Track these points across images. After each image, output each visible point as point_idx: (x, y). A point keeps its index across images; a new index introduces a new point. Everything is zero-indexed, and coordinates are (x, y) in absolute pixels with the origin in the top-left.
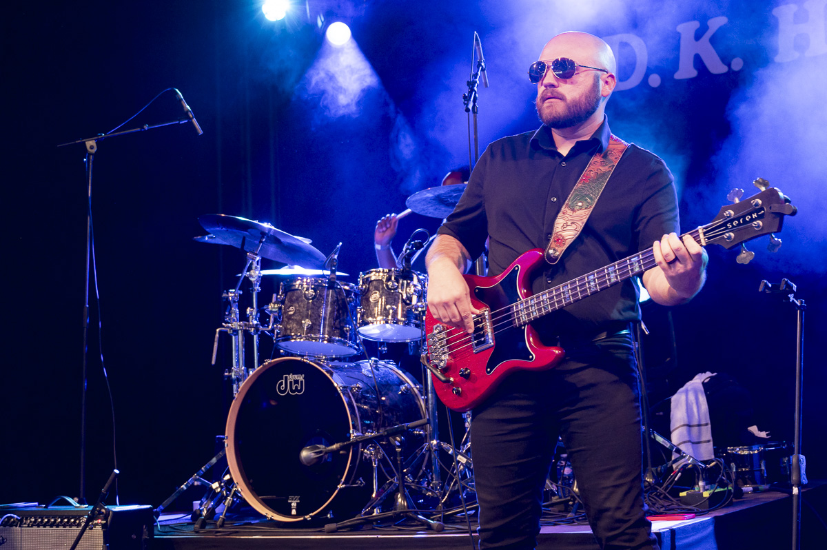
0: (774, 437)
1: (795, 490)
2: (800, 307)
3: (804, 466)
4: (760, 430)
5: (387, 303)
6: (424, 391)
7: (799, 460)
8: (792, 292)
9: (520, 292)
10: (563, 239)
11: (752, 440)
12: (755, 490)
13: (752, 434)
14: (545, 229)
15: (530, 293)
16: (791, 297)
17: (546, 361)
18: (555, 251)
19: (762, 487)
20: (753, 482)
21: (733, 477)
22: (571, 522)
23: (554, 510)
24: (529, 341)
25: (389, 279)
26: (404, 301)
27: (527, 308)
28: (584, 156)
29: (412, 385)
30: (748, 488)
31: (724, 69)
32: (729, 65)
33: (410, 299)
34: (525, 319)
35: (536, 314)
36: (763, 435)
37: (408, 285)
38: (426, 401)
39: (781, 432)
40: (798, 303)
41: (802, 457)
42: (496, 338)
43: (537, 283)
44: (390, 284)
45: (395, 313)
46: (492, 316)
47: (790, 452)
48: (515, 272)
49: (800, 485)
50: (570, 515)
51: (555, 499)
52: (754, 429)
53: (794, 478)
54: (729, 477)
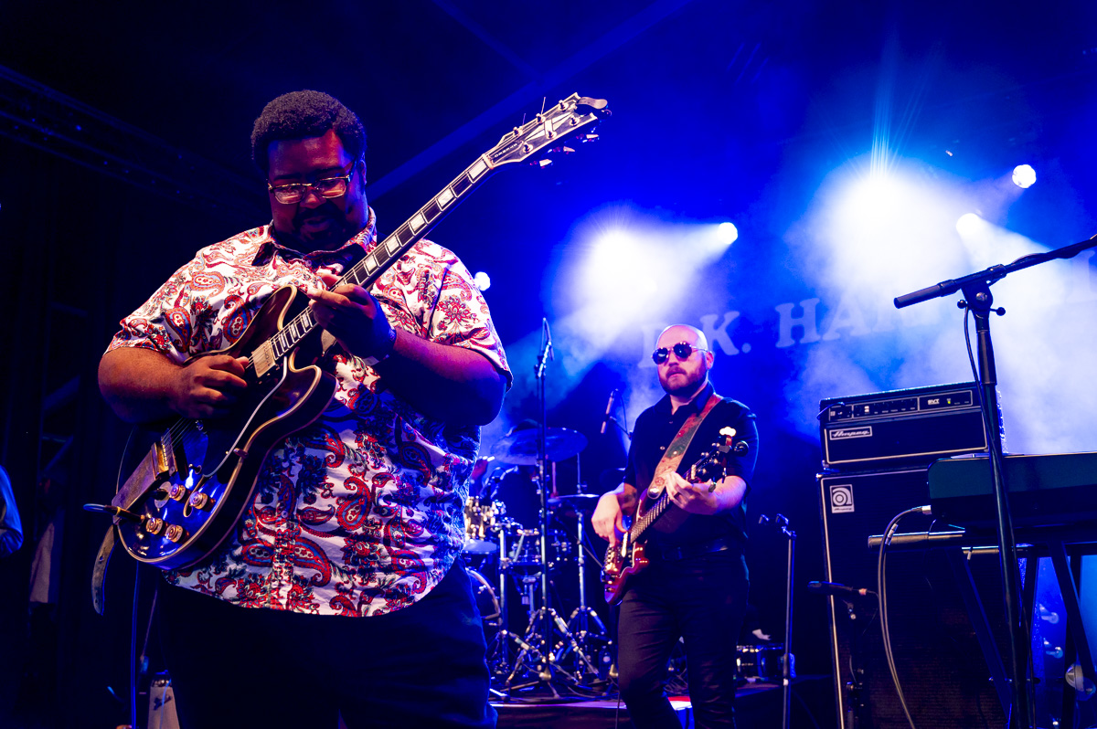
0: (773, 640)
1: (786, 682)
2: (791, 537)
3: (792, 663)
4: (763, 633)
5: (472, 523)
6: (497, 592)
7: (788, 659)
8: (784, 524)
11: (756, 642)
12: (758, 681)
13: (755, 636)
16: (784, 529)
19: (762, 679)
20: (756, 675)
22: (607, 699)
23: (596, 689)
25: (474, 505)
26: (485, 523)
29: (489, 587)
30: (752, 679)
31: (736, 352)
32: (740, 349)
33: (489, 520)
36: (765, 637)
37: (488, 510)
38: (499, 600)
39: (777, 636)
40: (790, 534)
41: (791, 655)
44: (475, 509)
45: (478, 530)
47: (783, 651)
49: (789, 678)
51: (597, 681)
52: (758, 633)
53: (785, 672)
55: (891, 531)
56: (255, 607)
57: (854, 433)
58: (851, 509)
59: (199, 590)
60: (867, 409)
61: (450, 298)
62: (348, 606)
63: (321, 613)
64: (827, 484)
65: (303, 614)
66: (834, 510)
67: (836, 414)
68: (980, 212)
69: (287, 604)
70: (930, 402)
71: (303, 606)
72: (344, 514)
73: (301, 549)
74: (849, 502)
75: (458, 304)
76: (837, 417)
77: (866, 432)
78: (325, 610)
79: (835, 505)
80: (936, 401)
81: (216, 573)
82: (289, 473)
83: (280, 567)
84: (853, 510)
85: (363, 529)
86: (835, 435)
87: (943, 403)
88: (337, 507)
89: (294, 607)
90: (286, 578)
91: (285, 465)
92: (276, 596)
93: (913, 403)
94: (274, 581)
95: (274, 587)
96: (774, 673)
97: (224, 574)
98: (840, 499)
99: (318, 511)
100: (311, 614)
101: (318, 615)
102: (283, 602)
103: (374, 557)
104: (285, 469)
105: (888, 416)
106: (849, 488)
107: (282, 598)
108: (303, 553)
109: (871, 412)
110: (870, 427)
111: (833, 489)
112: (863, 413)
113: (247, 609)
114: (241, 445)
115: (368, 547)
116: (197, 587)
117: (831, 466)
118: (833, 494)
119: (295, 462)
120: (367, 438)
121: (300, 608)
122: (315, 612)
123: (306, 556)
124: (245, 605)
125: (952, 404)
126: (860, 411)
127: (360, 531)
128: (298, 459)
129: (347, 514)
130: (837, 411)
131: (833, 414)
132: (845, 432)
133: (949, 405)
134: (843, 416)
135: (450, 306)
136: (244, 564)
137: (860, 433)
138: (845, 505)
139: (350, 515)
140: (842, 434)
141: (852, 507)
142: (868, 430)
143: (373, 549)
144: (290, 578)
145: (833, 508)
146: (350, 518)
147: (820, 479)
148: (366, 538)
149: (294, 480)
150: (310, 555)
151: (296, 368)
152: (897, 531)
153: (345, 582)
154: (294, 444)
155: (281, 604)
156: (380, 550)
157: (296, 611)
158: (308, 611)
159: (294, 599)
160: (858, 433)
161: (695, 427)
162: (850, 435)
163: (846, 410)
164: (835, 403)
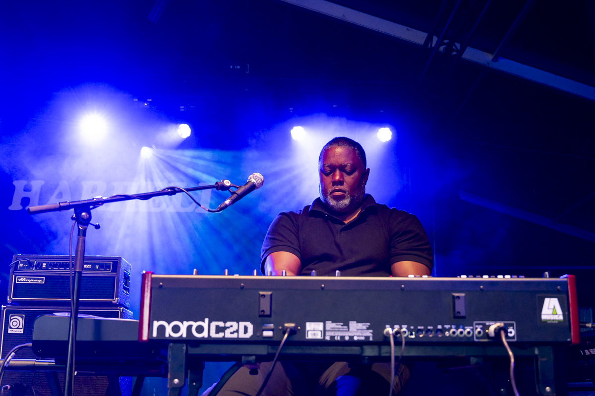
55: (10, 357)
57: (33, 280)
58: (21, 331)
60: (44, 265)
64: (8, 313)
66: (10, 331)
67: (23, 265)
70: (85, 266)
74: (21, 327)
76: (23, 267)
77: (41, 281)
79: (11, 328)
80: (89, 266)
84: (22, 332)
86: (20, 280)
87: (93, 268)
98: (15, 324)
105: (57, 272)
106: (22, 317)
109: (47, 268)
110: (44, 278)
111: (11, 316)
112: (41, 268)
117: (13, 301)
118: (11, 320)
125: (99, 269)
126: (39, 266)
130: (24, 263)
131: (21, 265)
132: (26, 279)
133: (97, 270)
134: (28, 268)
137: (36, 281)
138: (18, 328)
140: (24, 279)
141: (22, 330)
142: (42, 279)
145: (9, 330)
147: (4, 308)
160: (35, 281)
162: (30, 282)
163: (31, 265)
164: (24, 258)
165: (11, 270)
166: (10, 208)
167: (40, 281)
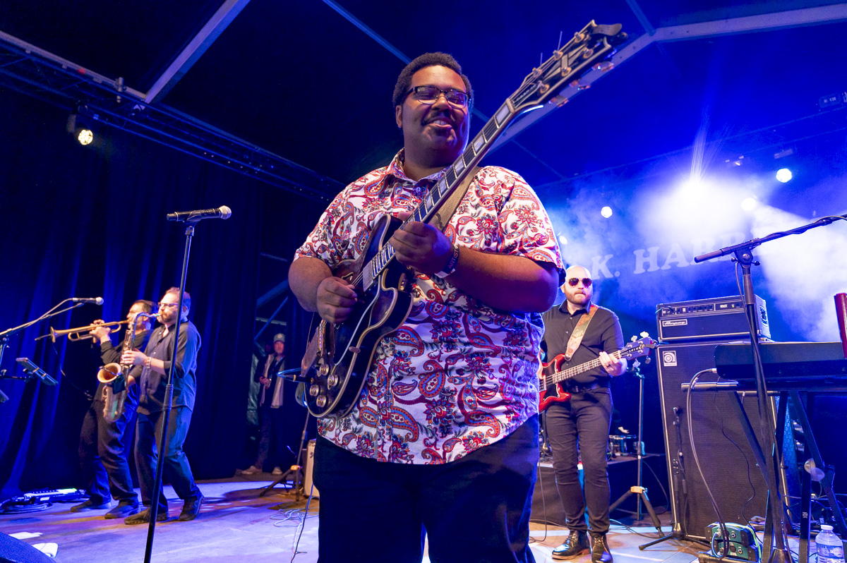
0: (631, 433)
1: (639, 457)
2: (642, 378)
3: (643, 447)
4: (624, 429)
7: (641, 444)
8: (637, 371)
9: (556, 370)
10: (572, 350)
11: (621, 434)
12: (621, 455)
13: (620, 431)
14: (564, 345)
15: (560, 370)
16: (637, 374)
17: (563, 398)
18: (569, 355)
19: (624, 454)
20: (621, 451)
21: (612, 449)
24: (558, 389)
27: (558, 377)
28: (579, 315)
30: (618, 454)
31: (611, 276)
32: (614, 275)
34: (556, 381)
35: (560, 379)
36: (625, 431)
39: (633, 431)
41: (643, 443)
42: (547, 387)
43: (563, 367)
46: (546, 379)
47: (637, 440)
48: (554, 362)
49: (641, 455)
50: (541, 459)
52: (621, 429)
53: (639, 452)
54: (610, 448)
55: (694, 382)
56: (367, 457)
57: (676, 323)
58: (675, 364)
59: (334, 442)
60: (684, 310)
61: (523, 207)
62: (435, 456)
63: (414, 463)
64: (661, 350)
65: (401, 465)
66: (665, 365)
67: (666, 312)
68: (756, 197)
69: (389, 457)
70: (722, 306)
71: (402, 458)
72: (424, 385)
73: (395, 415)
74: (674, 360)
75: (529, 211)
76: (667, 314)
78: (418, 461)
79: (666, 362)
80: (726, 306)
81: (344, 430)
82: (384, 362)
83: (383, 430)
85: (440, 396)
86: (666, 324)
87: (729, 307)
88: (419, 381)
89: (394, 459)
90: (387, 437)
91: (382, 357)
92: (381, 451)
93: (711, 307)
94: (379, 440)
95: (379, 444)
96: (632, 450)
97: (349, 431)
98: (668, 358)
99: (405, 385)
100: (407, 464)
101: (412, 464)
102: (386, 455)
103: (450, 417)
104: (381, 360)
105: (696, 314)
106: (674, 353)
107: (385, 452)
108: (397, 418)
109: (687, 312)
111: (665, 353)
112: (682, 312)
113: (362, 457)
114: (354, 344)
115: (445, 410)
116: (334, 439)
117: (664, 341)
118: (665, 356)
119: (389, 355)
120: (441, 335)
121: (399, 459)
122: (410, 462)
123: (399, 420)
124: (360, 455)
125: (735, 308)
126: (680, 311)
127: (437, 398)
128: (391, 353)
129: (427, 385)
130: (667, 310)
131: (664, 312)
132: (671, 322)
133: (733, 308)
134: (671, 314)
135: (522, 212)
136: (362, 424)
138: (672, 362)
139: (429, 386)
142: (685, 321)
143: (449, 411)
144: (390, 437)
146: (429, 388)
147: (657, 347)
148: (442, 402)
149: (387, 367)
150: (402, 420)
151: (387, 287)
152: (697, 381)
153: (430, 438)
154: (387, 341)
155: (385, 457)
156: (455, 412)
157: (396, 462)
158: (404, 462)
159: (394, 454)
160: (679, 323)
161: (587, 321)
162: (674, 324)
163: (672, 311)
164: (666, 306)
165: (657, 317)
166: (636, 272)
167: (684, 323)
